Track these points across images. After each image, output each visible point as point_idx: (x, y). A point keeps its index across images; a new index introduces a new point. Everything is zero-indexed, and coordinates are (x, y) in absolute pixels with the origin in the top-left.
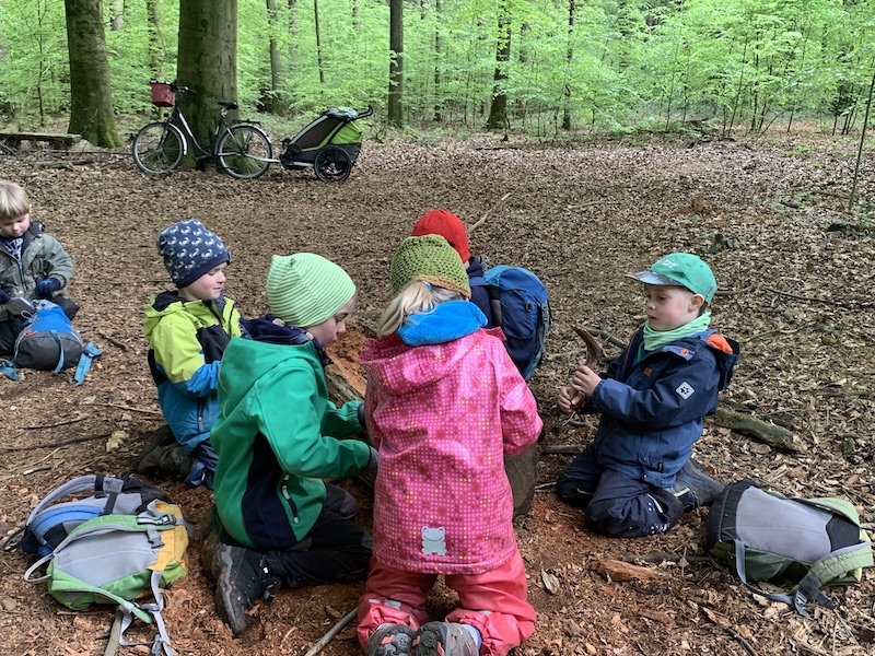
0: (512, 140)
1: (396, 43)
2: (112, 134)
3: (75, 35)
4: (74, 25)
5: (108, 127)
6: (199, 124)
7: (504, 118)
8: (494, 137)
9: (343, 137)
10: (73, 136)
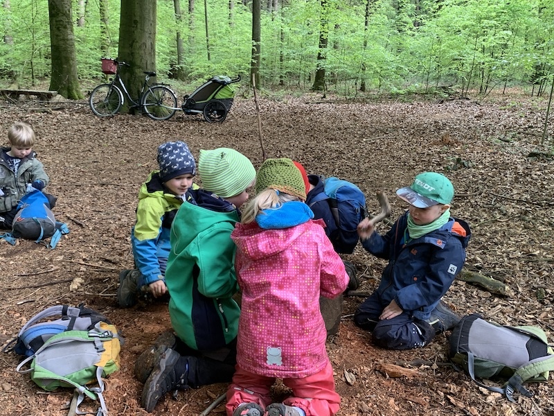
0: (328, 98)
1: (256, 36)
2: (77, 91)
3: (54, 29)
4: (54, 22)
5: (74, 87)
6: (131, 85)
7: (323, 84)
8: (317, 96)
9: (222, 95)
10: (52, 92)
